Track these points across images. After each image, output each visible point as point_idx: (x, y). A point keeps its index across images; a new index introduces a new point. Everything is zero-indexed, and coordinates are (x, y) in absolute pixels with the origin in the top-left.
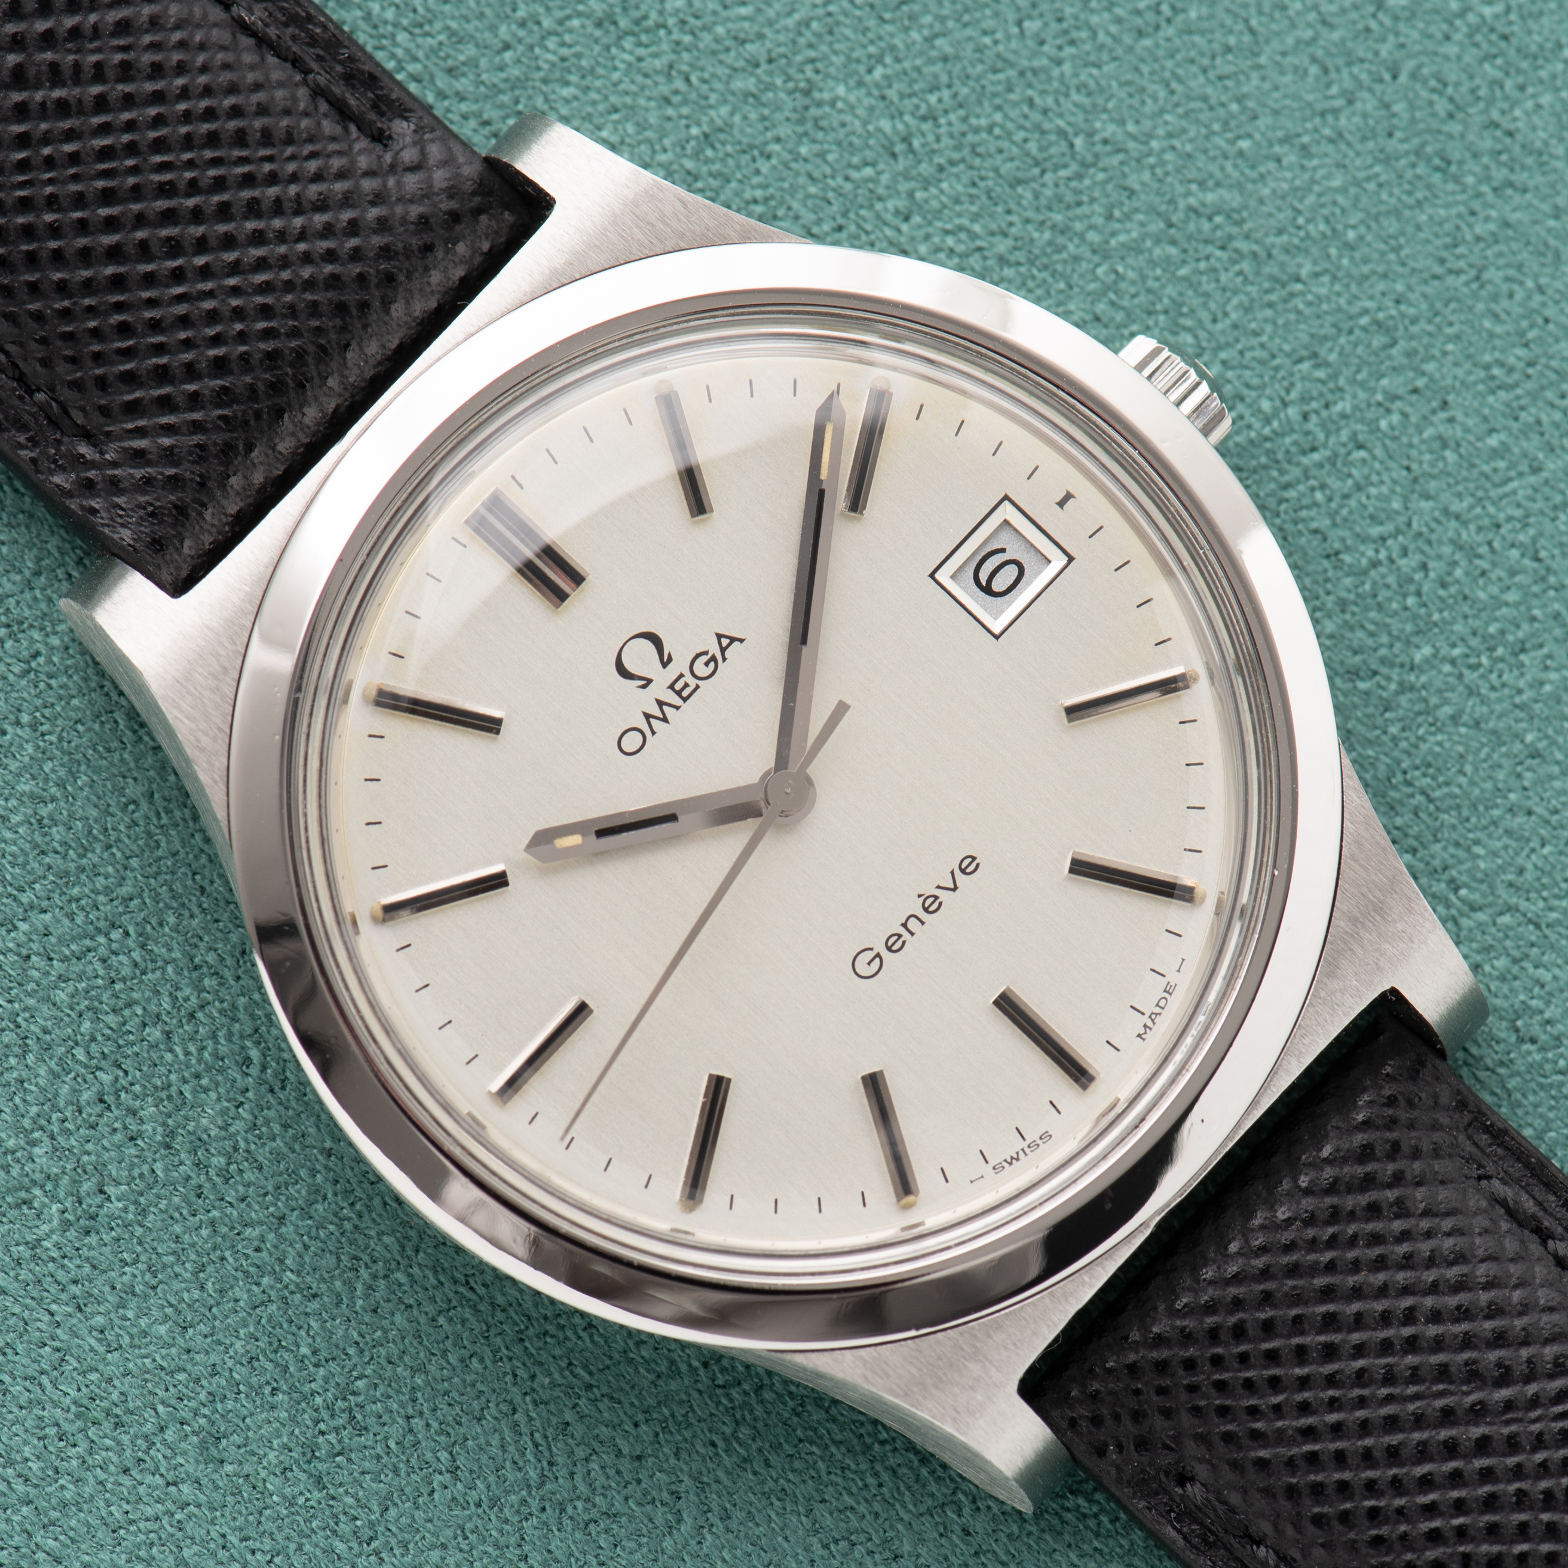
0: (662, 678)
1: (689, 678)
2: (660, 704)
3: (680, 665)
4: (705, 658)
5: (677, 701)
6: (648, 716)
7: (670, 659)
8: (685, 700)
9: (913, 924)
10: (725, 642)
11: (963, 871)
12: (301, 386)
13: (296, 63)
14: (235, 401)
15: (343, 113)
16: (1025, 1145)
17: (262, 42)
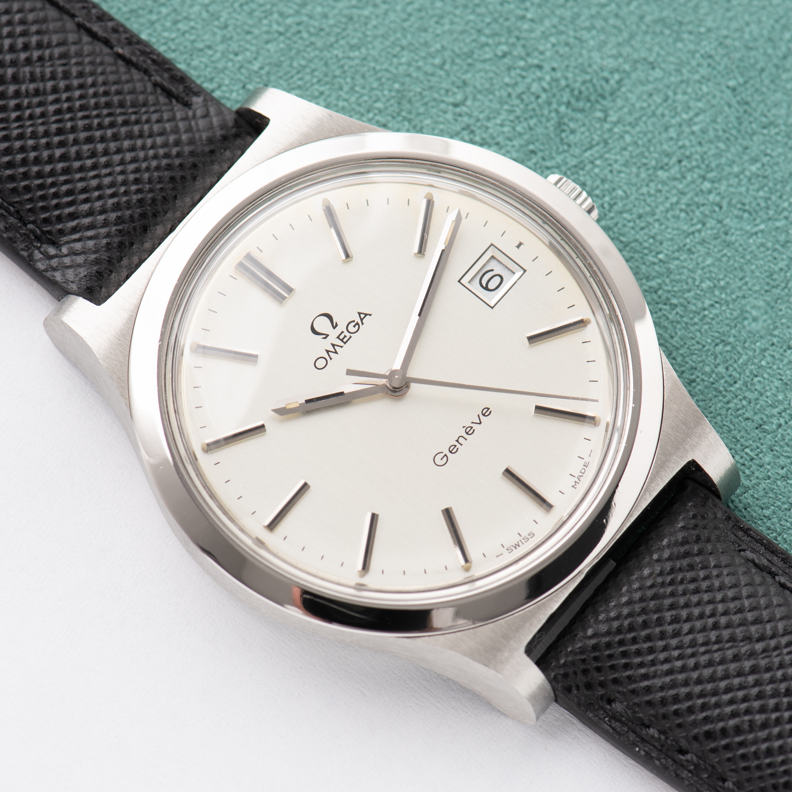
0: (333, 334)
1: (346, 333)
2: (333, 345)
3: (341, 327)
4: (353, 324)
5: (341, 344)
6: (328, 351)
7: (337, 325)
8: (345, 343)
9: (461, 440)
10: (362, 316)
11: (484, 415)
12: (155, 215)
13: (146, 72)
14: (123, 222)
15: (169, 94)
16: (521, 538)
17: (128, 62)
